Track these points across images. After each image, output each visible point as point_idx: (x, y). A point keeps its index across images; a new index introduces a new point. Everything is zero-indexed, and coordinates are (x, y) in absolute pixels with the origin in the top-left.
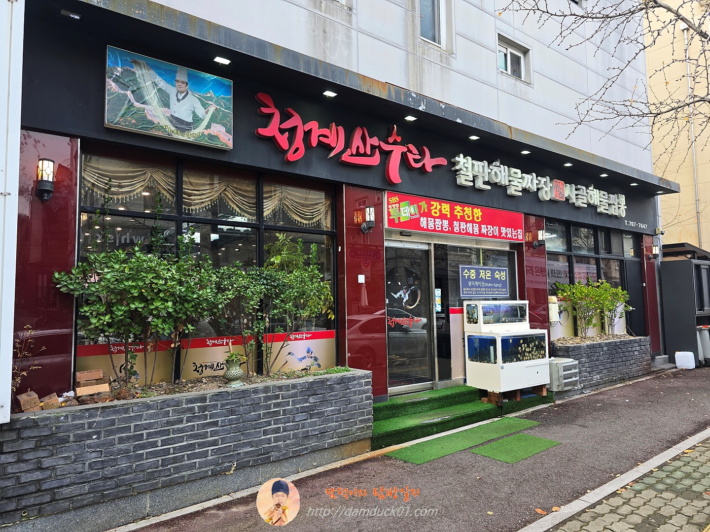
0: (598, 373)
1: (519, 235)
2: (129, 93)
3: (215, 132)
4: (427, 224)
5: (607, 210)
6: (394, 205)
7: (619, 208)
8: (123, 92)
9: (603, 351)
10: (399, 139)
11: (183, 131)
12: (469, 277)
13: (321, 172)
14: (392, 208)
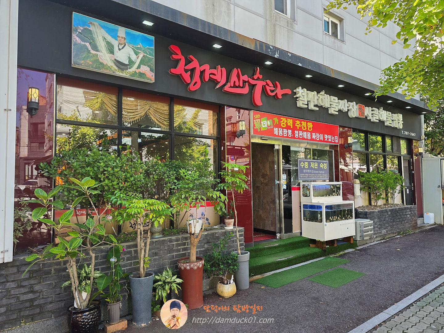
0: (385, 229)
1: (336, 140)
2: (88, 44)
3: (143, 71)
4: (278, 132)
5: (391, 124)
6: (257, 120)
7: (399, 123)
8: (83, 43)
9: (388, 214)
10: (261, 77)
11: (122, 70)
12: (304, 166)
13: (211, 98)
14: (256, 122)
